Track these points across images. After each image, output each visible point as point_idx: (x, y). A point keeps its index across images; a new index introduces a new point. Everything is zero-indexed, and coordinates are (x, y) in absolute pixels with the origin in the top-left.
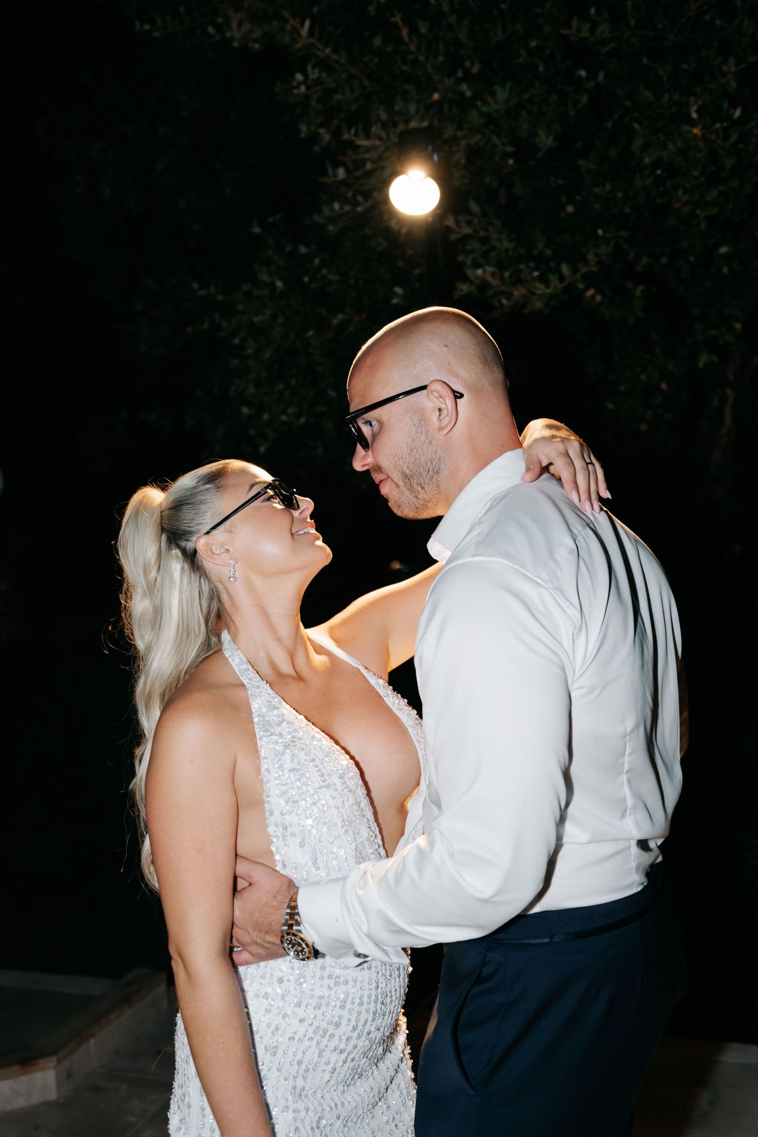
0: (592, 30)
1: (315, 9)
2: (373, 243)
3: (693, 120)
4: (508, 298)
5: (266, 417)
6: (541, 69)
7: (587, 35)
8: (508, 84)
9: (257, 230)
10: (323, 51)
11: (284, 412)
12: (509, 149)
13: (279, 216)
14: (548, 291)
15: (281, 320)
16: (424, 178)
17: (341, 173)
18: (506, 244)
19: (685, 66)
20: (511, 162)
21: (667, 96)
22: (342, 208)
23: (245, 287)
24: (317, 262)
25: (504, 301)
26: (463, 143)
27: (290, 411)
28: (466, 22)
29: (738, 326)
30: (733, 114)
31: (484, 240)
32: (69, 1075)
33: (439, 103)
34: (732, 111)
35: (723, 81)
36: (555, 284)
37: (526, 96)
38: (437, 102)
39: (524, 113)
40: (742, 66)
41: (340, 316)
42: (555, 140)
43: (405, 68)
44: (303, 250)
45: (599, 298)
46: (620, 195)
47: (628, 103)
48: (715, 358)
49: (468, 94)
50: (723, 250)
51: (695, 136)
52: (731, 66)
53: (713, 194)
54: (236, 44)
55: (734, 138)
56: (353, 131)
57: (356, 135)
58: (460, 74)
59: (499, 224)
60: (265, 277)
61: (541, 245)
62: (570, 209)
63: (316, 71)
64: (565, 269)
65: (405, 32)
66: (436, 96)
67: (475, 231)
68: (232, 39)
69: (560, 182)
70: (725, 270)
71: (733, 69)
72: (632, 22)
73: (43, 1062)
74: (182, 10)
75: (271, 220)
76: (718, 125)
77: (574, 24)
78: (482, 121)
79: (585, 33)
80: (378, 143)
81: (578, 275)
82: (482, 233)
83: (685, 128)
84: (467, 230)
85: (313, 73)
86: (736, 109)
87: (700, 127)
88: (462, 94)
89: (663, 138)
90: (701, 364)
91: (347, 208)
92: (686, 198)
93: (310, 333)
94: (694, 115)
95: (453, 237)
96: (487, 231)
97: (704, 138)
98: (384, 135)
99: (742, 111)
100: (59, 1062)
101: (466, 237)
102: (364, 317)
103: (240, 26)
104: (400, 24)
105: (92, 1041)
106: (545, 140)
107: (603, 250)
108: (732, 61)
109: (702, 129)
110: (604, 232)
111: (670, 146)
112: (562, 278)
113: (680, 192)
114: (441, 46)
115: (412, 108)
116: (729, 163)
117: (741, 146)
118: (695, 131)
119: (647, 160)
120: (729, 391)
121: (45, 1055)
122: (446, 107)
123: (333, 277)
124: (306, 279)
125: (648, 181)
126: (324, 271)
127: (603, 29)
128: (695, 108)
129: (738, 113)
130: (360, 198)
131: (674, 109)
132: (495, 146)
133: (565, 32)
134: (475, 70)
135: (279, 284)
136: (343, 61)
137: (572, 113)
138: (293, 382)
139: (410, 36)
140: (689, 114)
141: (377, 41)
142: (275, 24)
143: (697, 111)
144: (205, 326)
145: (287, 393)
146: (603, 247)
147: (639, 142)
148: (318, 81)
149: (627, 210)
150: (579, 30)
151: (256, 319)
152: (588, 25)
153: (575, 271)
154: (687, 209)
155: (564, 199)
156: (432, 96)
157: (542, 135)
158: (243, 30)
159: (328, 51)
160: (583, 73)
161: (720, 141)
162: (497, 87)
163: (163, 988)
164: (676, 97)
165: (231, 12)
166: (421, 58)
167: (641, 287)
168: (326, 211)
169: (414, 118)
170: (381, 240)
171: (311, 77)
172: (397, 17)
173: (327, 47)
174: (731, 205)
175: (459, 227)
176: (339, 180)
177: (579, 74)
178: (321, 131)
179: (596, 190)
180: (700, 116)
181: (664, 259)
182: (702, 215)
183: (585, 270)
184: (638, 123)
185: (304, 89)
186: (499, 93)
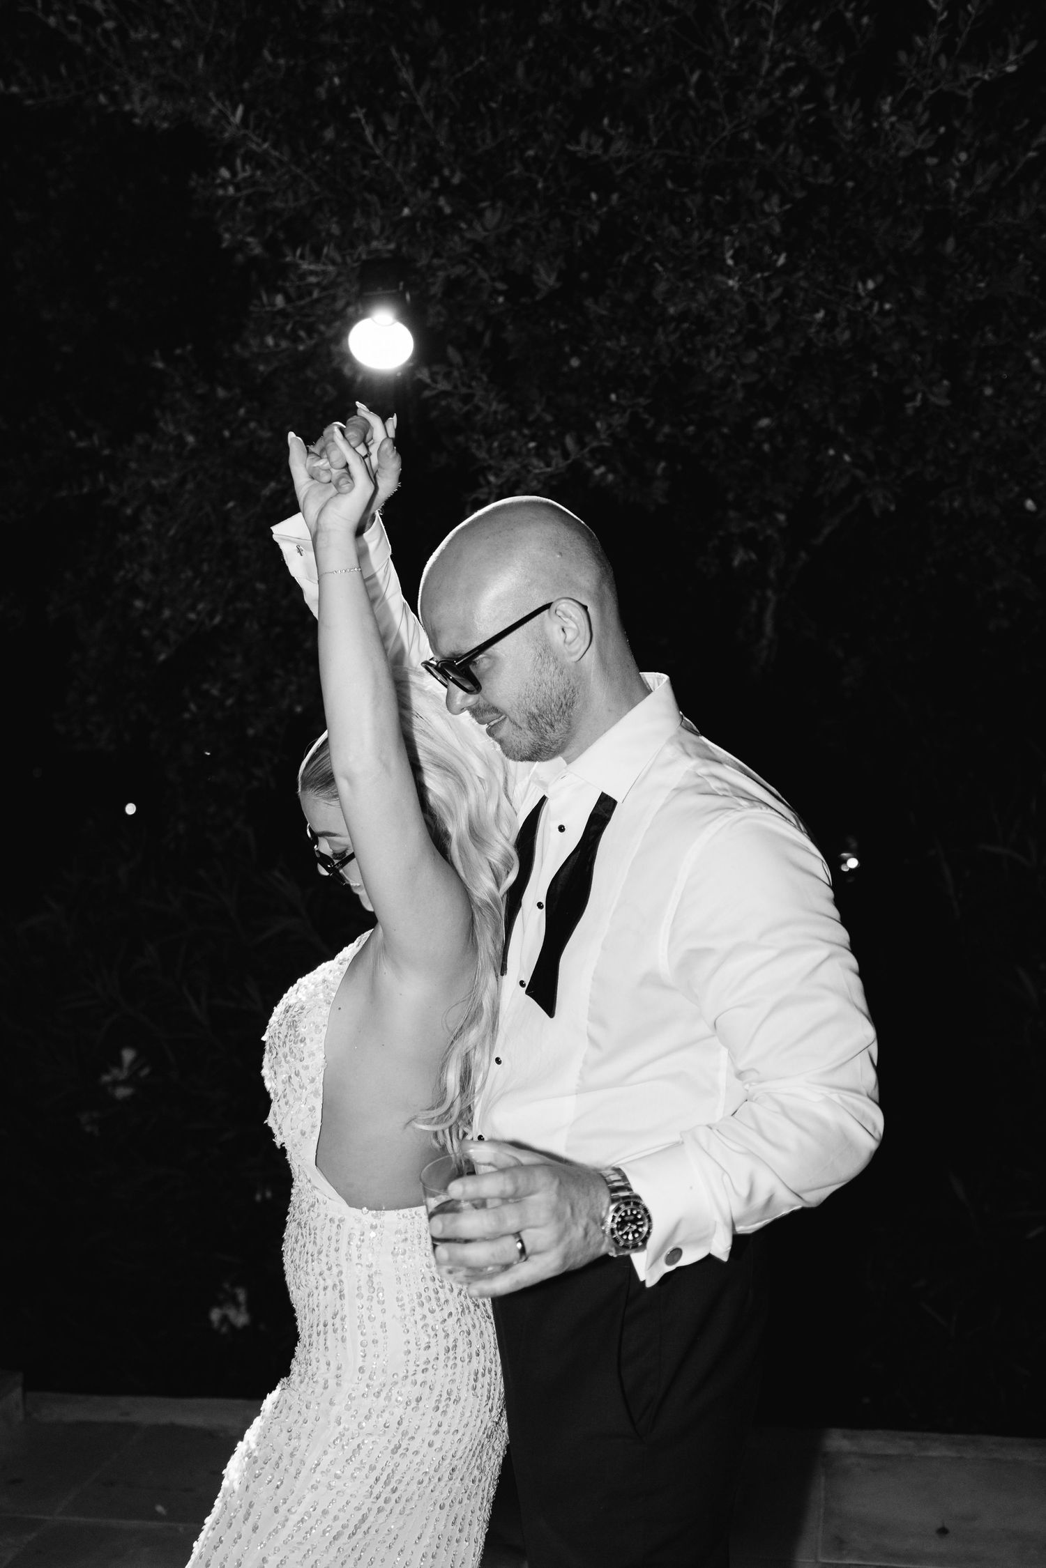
0: (606, 147)
1: (246, 85)
2: (318, 391)
3: (729, 266)
4: (497, 475)
5: (167, 613)
6: (540, 185)
7: (600, 152)
8: (500, 203)
9: (160, 365)
10: (258, 144)
11: (193, 608)
12: (501, 286)
13: (189, 347)
14: (549, 470)
15: (190, 486)
16: (393, 324)
17: (279, 300)
18: (494, 406)
19: (718, 198)
20: (501, 299)
21: (696, 235)
22: (277, 345)
23: (140, 439)
24: (242, 411)
25: (492, 479)
26: (441, 274)
27: (200, 606)
28: (446, 121)
29: (781, 517)
30: (776, 261)
31: (467, 399)
33: (412, 219)
34: (775, 258)
35: (765, 222)
36: (559, 463)
37: (521, 220)
38: (407, 218)
39: (518, 241)
40: (788, 206)
41: (273, 485)
42: (558, 279)
43: (366, 172)
44: (221, 393)
45: (610, 477)
46: (638, 351)
47: (649, 239)
48: (753, 556)
49: (448, 210)
50: (764, 422)
51: (732, 288)
52: (773, 205)
53: (752, 357)
54: (137, 121)
55: (778, 292)
56: (298, 252)
57: (302, 257)
58: (436, 183)
59: (485, 379)
60: (171, 429)
61: (538, 408)
62: (575, 362)
63: (247, 167)
64: (569, 442)
65: (368, 132)
66: (406, 211)
67: (455, 387)
68: (133, 114)
69: (562, 327)
70: (766, 447)
71: (777, 210)
72: (655, 140)
74: (63, 70)
75: (178, 351)
76: (759, 276)
77: (584, 137)
78: (466, 249)
79: (597, 150)
80: (331, 268)
81: (586, 450)
82: (464, 390)
83: (719, 278)
84: (443, 386)
85: (244, 170)
86: (779, 255)
87: (737, 278)
88: (439, 210)
89: (691, 285)
90: (736, 563)
91: (284, 344)
92: (719, 361)
93: (231, 504)
94: (730, 262)
95: (427, 393)
96: (470, 387)
97: (742, 291)
98: (339, 259)
99: (787, 258)
101: (445, 394)
103: (143, 99)
104: (363, 121)
106: (547, 279)
107: (618, 420)
108: (775, 199)
109: (739, 280)
110: (618, 397)
111: (700, 296)
112: (566, 454)
113: (713, 353)
114: (414, 148)
115: (376, 227)
116: (771, 321)
117: (786, 301)
118: (731, 283)
119: (672, 310)
120: (770, 593)
122: (418, 224)
123: (266, 434)
124: (227, 434)
125: (673, 338)
126: (252, 425)
127: (620, 147)
128: (731, 253)
129: (782, 260)
130: (302, 334)
131: (705, 251)
132: (482, 281)
133: (572, 147)
134: (456, 180)
135: (190, 439)
136: (286, 159)
137: (579, 243)
138: (205, 567)
139: (375, 137)
140: (724, 260)
141: (329, 134)
142: (192, 100)
143: (733, 257)
144: (85, 490)
145: (198, 582)
146: (617, 416)
147: (662, 287)
148: (251, 181)
149: (647, 371)
150: (589, 146)
151: (155, 482)
152: (601, 141)
153: (581, 443)
154: (720, 375)
155: (567, 349)
156: (401, 211)
157: (542, 271)
158: (147, 103)
159: (266, 146)
160: (594, 196)
161: (761, 295)
162: (484, 204)
163: (17, 1394)
164: (708, 235)
165: (132, 80)
166: (389, 164)
167: (662, 465)
168: (254, 342)
169: (377, 238)
170: (329, 388)
171: (241, 175)
172: (359, 113)
173: (265, 140)
174: (773, 371)
175: (435, 381)
176: (276, 309)
177: (589, 198)
178: (250, 239)
179: (608, 344)
180: (736, 263)
181: (691, 429)
182: (739, 382)
183: (595, 444)
184: (662, 264)
185: (231, 190)
186: (488, 214)
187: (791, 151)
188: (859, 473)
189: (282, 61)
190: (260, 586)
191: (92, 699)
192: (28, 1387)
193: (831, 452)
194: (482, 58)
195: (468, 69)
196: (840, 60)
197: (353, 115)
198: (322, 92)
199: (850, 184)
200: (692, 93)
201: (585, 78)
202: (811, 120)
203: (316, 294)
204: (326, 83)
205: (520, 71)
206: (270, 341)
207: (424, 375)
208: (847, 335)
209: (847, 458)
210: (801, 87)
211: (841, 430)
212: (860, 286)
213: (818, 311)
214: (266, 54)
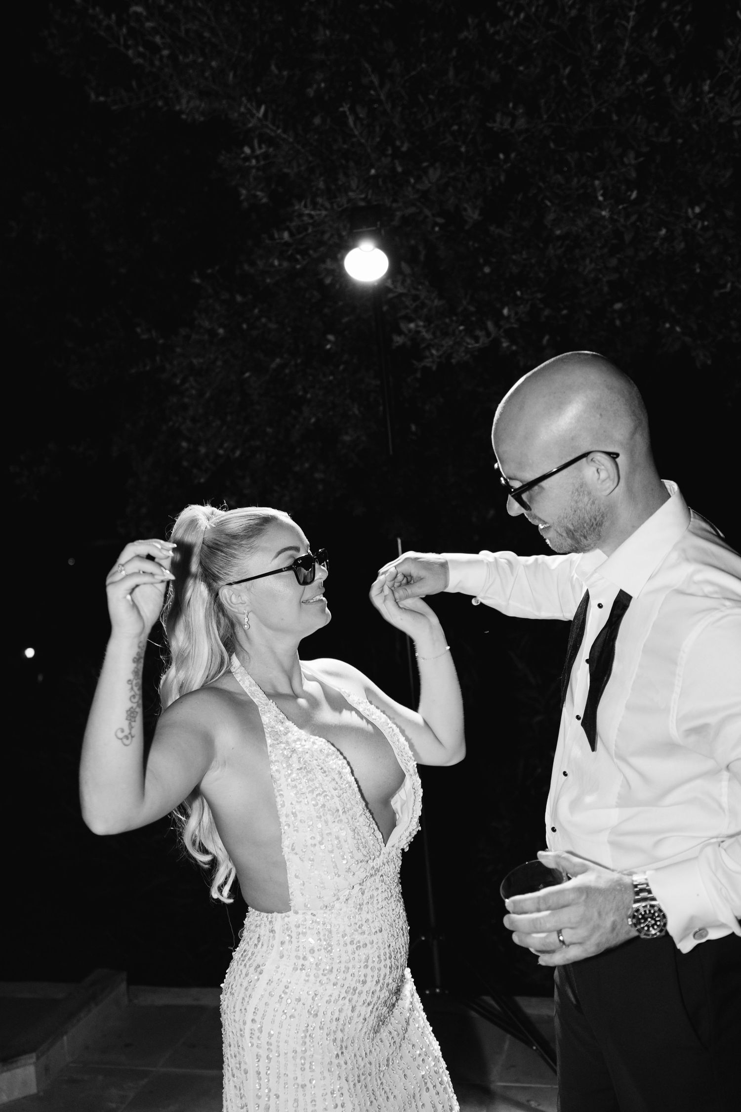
0: (512, 124)
1: (259, 90)
2: (307, 295)
3: (600, 201)
4: (438, 350)
5: (203, 450)
6: (463, 150)
7: (509, 127)
8: (437, 165)
9: (197, 281)
10: (273, 131)
12: (440, 220)
13: (217, 268)
14: (477, 345)
15: (219, 363)
16: (373, 249)
17: (286, 235)
18: (436, 302)
19: (589, 154)
20: (437, 229)
21: (575, 180)
22: (280, 265)
23: (183, 331)
24: (256, 311)
25: (434, 352)
26: (399, 214)
27: (226, 445)
28: (399, 109)
30: (630, 196)
31: (416, 298)
32: (47, 1069)
33: (376, 177)
34: (629, 193)
35: (624, 170)
36: (484, 341)
37: (452, 174)
38: (374, 177)
39: (450, 189)
40: (642, 159)
41: (278, 360)
42: (480, 215)
43: (345, 146)
44: (239, 298)
45: (512, 348)
46: (534, 261)
47: (541, 184)
49: (399, 169)
50: (618, 306)
51: (604, 216)
52: (631, 159)
53: (614, 262)
54: (184, 117)
55: (634, 218)
56: (303, 203)
57: (305, 206)
58: (391, 151)
59: (427, 283)
60: (207, 324)
61: (464, 302)
62: (487, 270)
63: (263, 146)
64: (490, 325)
65: (351, 120)
66: (373, 172)
67: (409, 290)
68: (181, 112)
69: (476, 245)
70: (618, 323)
71: (633, 162)
72: (545, 117)
73: (24, 1059)
74: (134, 84)
75: (209, 271)
76: (621, 207)
77: (498, 117)
78: (416, 196)
79: (506, 126)
80: (324, 213)
81: (502, 330)
82: (413, 292)
83: (595, 210)
84: (400, 290)
85: (260, 148)
86: (632, 192)
87: (608, 210)
88: (393, 169)
89: (571, 214)
91: (285, 264)
92: (593, 265)
93: (247, 375)
94: (601, 198)
95: (390, 295)
96: (417, 289)
97: (612, 220)
98: (328, 205)
99: (638, 194)
100: (38, 1058)
101: (401, 295)
102: (299, 361)
103: (188, 102)
104: (348, 113)
105: (65, 1038)
106: (473, 215)
107: (522, 309)
109: (609, 211)
110: (522, 294)
111: (579, 222)
112: (488, 334)
113: (588, 261)
114: (377, 129)
115: (354, 185)
116: (628, 237)
117: (638, 224)
118: (604, 213)
119: (558, 232)
121: (25, 1052)
122: (380, 180)
123: (272, 326)
124: (245, 326)
125: (559, 252)
126: (264, 320)
127: (521, 123)
128: (601, 192)
129: (634, 195)
130: (299, 257)
131: (581, 191)
132: (426, 217)
133: (489, 125)
134: (404, 149)
135: (221, 331)
136: (291, 140)
137: (490, 189)
138: (229, 418)
139: (355, 124)
140: (596, 197)
141: (317, 121)
142: (224, 102)
143: (602, 195)
144: (148, 368)
145: (224, 428)
146: (522, 306)
147: (551, 216)
148: (266, 156)
149: (541, 275)
150: (502, 124)
151: (195, 361)
152: (510, 120)
153: (497, 325)
154: (592, 275)
155: (481, 261)
156: (369, 171)
157: (470, 210)
158: (192, 105)
159: (279, 131)
160: (501, 156)
161: (622, 220)
162: (425, 164)
163: (123, 986)
164: (583, 180)
165: (181, 90)
166: (363, 141)
167: (547, 338)
168: (260, 264)
169: (353, 191)
170: (315, 293)
171: (258, 152)
172: (345, 108)
173: (278, 128)
174: (627, 270)
175: (395, 287)
176: (283, 241)
177: (498, 158)
178: (259, 193)
179: (514, 257)
180: (605, 200)
181: (565, 312)
182: (605, 280)
183: (508, 326)
184: (551, 201)
185: (254, 162)
186: (431, 171)
187: (639, 120)
188: (688, 339)
189: (285, 73)
190: (269, 430)
191: (144, 510)
192: (130, 982)
193: (667, 325)
194: (424, 65)
195: (413, 73)
196: (672, 56)
197: (341, 109)
198: (311, 92)
199: (680, 141)
200: (565, 82)
201: (494, 76)
202: (652, 97)
203: (310, 230)
204: (315, 86)
205: (451, 73)
206: (276, 263)
207: (389, 284)
208: (682, 245)
209: (678, 329)
210: (645, 76)
211: (673, 310)
212: (690, 211)
213: (660, 230)
214: (273, 68)
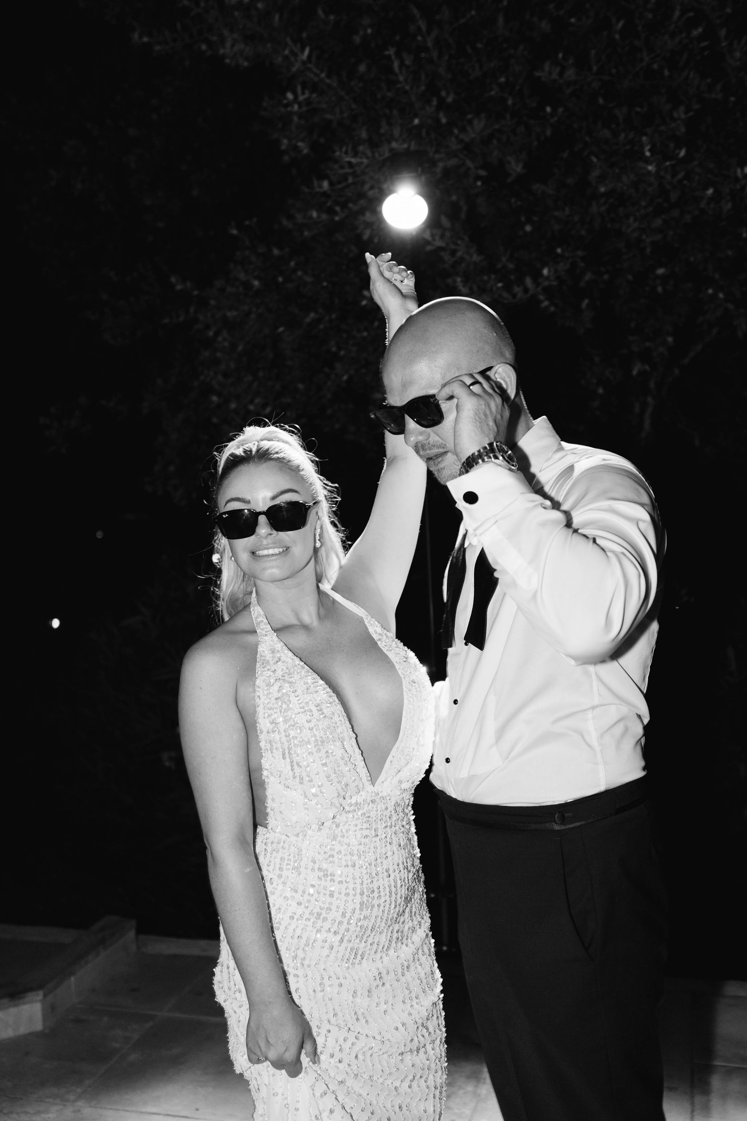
0: (561, 74)
1: (304, 34)
3: (647, 157)
5: (233, 406)
6: (510, 102)
7: (557, 77)
8: (483, 115)
10: (317, 75)
11: (252, 402)
12: (482, 173)
13: (255, 220)
14: (514, 301)
15: (253, 316)
16: (414, 196)
17: (325, 184)
18: (475, 257)
19: (638, 109)
20: (479, 183)
21: (623, 135)
22: (319, 217)
23: (218, 284)
24: (292, 264)
26: (441, 164)
27: (257, 401)
28: (446, 57)
29: (670, 339)
30: (678, 154)
31: (454, 253)
32: (53, 1008)
33: (420, 127)
34: (677, 151)
35: (673, 125)
36: (522, 296)
37: (497, 127)
38: (417, 127)
39: (495, 142)
40: (691, 114)
41: (312, 315)
42: (524, 167)
43: (390, 94)
44: (276, 252)
45: (552, 309)
46: (576, 218)
47: (587, 139)
48: (647, 368)
49: (444, 121)
50: (660, 271)
51: (650, 172)
52: (680, 113)
53: (658, 222)
54: (227, 61)
55: (681, 176)
56: (344, 149)
57: (346, 153)
58: (435, 102)
59: (466, 238)
60: (242, 276)
61: (504, 259)
62: (528, 228)
63: (306, 91)
64: (528, 281)
65: (396, 65)
66: (416, 121)
67: (448, 244)
68: (225, 56)
69: (519, 203)
70: (660, 289)
71: (683, 116)
72: (595, 68)
73: (30, 996)
74: (179, 26)
75: (247, 223)
76: (668, 163)
77: (547, 66)
78: (459, 147)
79: (555, 76)
80: (365, 161)
81: (540, 287)
82: (453, 247)
83: (641, 164)
84: (439, 243)
85: (303, 93)
86: (681, 149)
87: (654, 164)
88: (438, 121)
89: (617, 171)
90: (635, 372)
91: (324, 216)
92: (636, 224)
93: (281, 329)
95: (429, 248)
96: (457, 244)
97: (658, 175)
98: (369, 153)
99: (687, 152)
100: (45, 996)
101: (440, 249)
102: (334, 316)
103: (233, 46)
104: (393, 57)
105: (73, 979)
106: (516, 168)
107: (563, 267)
108: (682, 109)
109: (656, 166)
110: (563, 251)
111: (625, 179)
112: (526, 290)
113: (631, 220)
114: (423, 77)
115: (396, 132)
116: (674, 196)
117: (685, 182)
118: (650, 168)
119: (602, 190)
120: (650, 399)
121: (31, 989)
122: (424, 131)
123: (308, 279)
124: (280, 279)
125: (603, 209)
126: (300, 273)
127: (570, 74)
128: (648, 147)
129: (683, 153)
130: (338, 209)
131: (628, 147)
132: (469, 169)
133: (537, 74)
134: (450, 100)
135: (256, 283)
136: (335, 85)
137: (535, 143)
138: (261, 374)
139: (400, 68)
140: (643, 153)
141: (362, 68)
142: (269, 45)
143: (650, 150)
144: (181, 319)
145: (255, 384)
146: (562, 264)
147: (596, 173)
148: (308, 102)
149: (583, 233)
150: (550, 73)
151: (229, 314)
152: (558, 69)
153: (536, 283)
154: (636, 235)
155: (523, 219)
156: (412, 121)
157: (513, 163)
158: (236, 49)
159: (323, 75)
160: (548, 109)
161: (669, 177)
162: (470, 116)
163: (132, 934)
164: (631, 135)
165: (226, 32)
166: (407, 88)
167: (586, 301)
168: (299, 218)
169: (397, 140)
170: (353, 248)
171: (301, 98)
172: (391, 52)
173: (322, 71)
174: (671, 233)
175: (434, 240)
176: (321, 190)
177: (544, 110)
178: (300, 144)
179: (557, 213)
180: (652, 155)
181: (606, 277)
182: (648, 240)
183: (546, 283)
184: (597, 157)
185: (296, 107)
186: (475, 122)
187: (691, 76)
188: (731, 306)
189: (332, 17)
190: (301, 386)
191: (172, 468)
192: (140, 931)
193: (710, 291)
194: (473, 13)
195: (462, 21)
196: (729, 10)
197: (387, 53)
198: (357, 39)
199: (732, 99)
200: (617, 36)
201: (545, 26)
202: (706, 53)
203: (350, 180)
204: (361, 33)
205: (501, 20)
206: (315, 214)
207: (427, 236)
208: (729, 205)
209: (721, 296)
210: (700, 30)
211: (717, 276)
212: (739, 171)
213: (707, 189)
214: (320, 12)
